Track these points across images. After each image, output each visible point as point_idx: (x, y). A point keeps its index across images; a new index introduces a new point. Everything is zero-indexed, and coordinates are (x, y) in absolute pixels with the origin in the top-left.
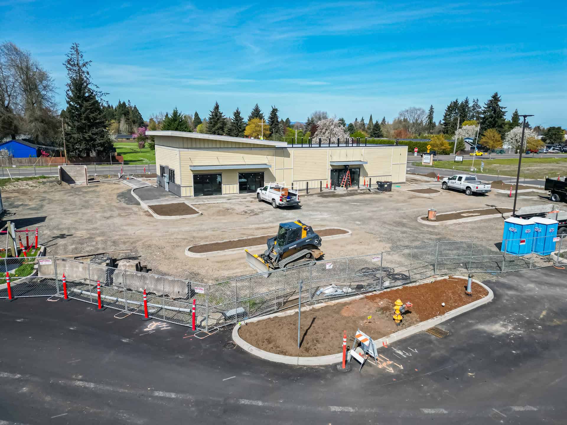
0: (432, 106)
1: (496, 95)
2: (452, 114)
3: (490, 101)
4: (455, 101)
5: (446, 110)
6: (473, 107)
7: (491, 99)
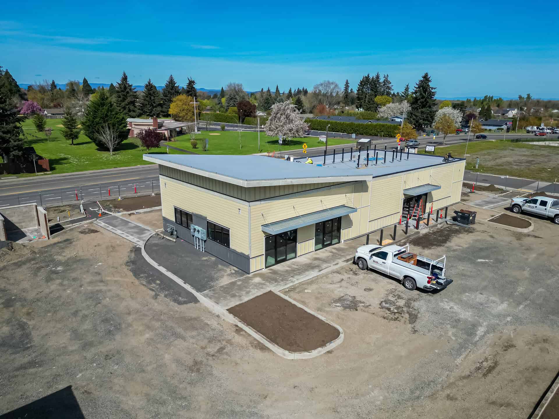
0: (347, 81)
1: (426, 75)
2: (364, 88)
3: (421, 81)
4: (367, 76)
5: (359, 85)
6: (384, 82)
7: (422, 79)
